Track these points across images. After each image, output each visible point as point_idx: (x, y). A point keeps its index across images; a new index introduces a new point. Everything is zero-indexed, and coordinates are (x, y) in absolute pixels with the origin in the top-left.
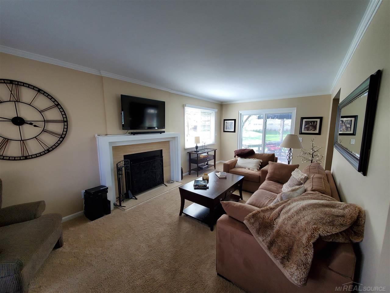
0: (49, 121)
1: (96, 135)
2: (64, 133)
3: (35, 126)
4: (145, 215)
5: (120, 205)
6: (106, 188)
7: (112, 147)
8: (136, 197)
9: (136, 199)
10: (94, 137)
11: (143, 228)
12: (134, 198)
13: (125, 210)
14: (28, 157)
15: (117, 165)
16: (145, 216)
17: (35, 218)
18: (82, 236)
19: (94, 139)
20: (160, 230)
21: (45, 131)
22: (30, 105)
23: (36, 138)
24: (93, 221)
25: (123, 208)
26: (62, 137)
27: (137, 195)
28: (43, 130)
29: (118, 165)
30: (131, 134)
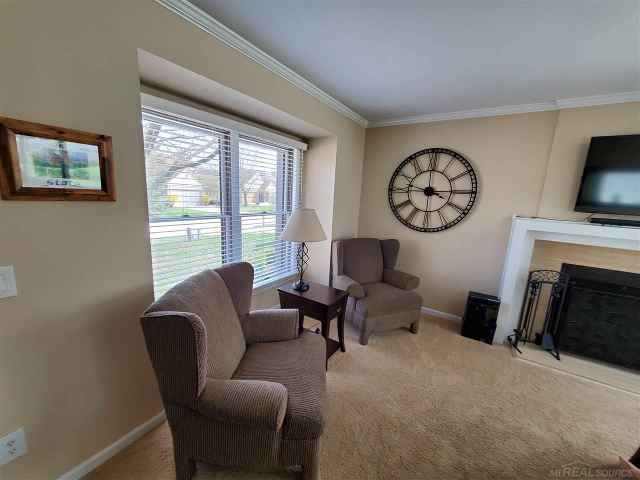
0: (455, 192)
1: (514, 216)
2: (469, 207)
3: (441, 197)
4: (539, 389)
5: (515, 345)
6: (497, 303)
7: (536, 240)
8: (561, 356)
9: (558, 358)
10: (511, 219)
11: (509, 398)
12: (555, 354)
13: (516, 358)
14: (427, 230)
15: (531, 273)
16: (537, 390)
17: (403, 289)
18: (436, 340)
19: (509, 222)
20: (532, 429)
21: (449, 204)
22: (442, 173)
23: (439, 211)
24: (462, 337)
25: (515, 352)
26: (465, 213)
27: (565, 354)
28: (447, 203)
29: (533, 275)
30: (592, 222)
